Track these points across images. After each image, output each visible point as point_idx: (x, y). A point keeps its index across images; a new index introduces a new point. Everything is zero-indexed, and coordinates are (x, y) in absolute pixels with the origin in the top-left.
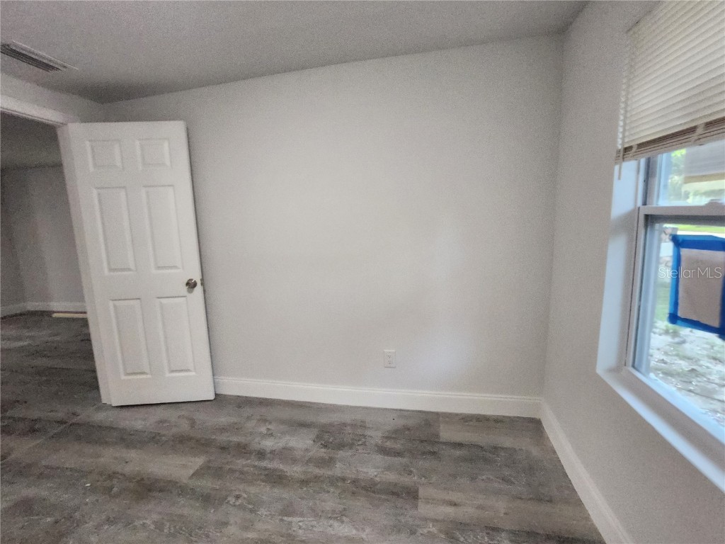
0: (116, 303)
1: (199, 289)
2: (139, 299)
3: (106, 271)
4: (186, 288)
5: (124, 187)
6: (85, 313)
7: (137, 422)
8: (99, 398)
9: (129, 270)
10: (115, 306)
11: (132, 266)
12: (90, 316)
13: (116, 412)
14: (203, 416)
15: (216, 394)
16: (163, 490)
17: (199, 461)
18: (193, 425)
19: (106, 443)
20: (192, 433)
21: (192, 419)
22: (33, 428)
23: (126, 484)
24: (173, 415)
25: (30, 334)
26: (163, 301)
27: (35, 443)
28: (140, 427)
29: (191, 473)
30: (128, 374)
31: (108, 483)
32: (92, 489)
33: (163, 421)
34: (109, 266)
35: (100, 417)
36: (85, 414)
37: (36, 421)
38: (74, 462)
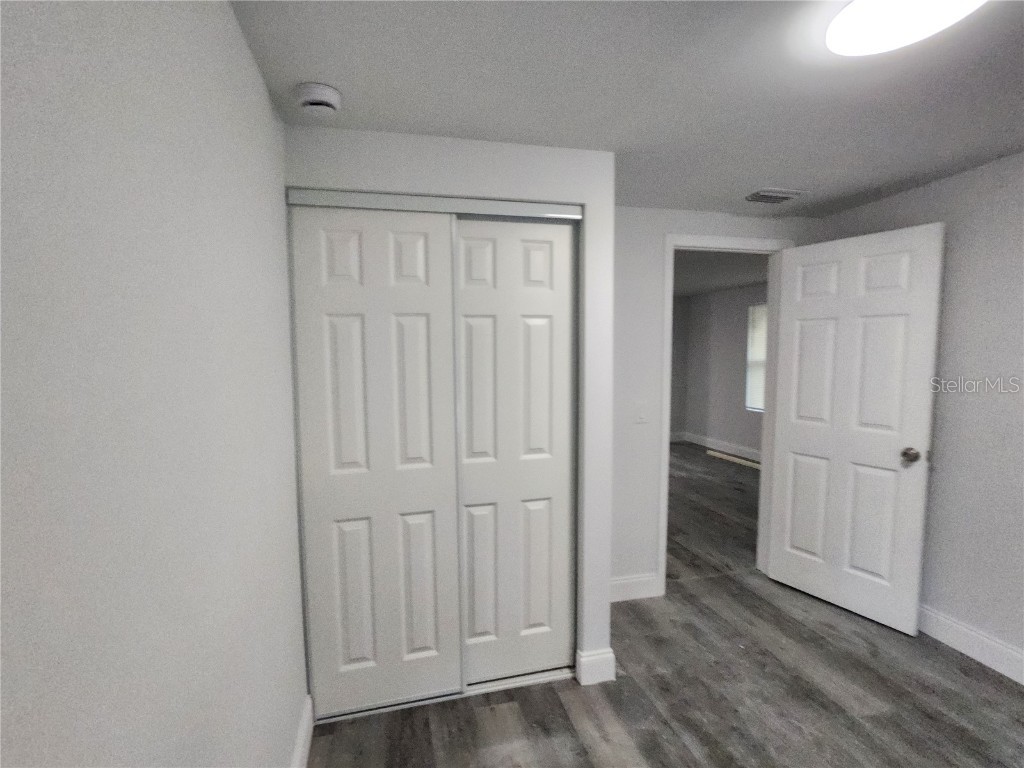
0: (799, 458)
1: (921, 466)
2: (827, 459)
3: (793, 415)
4: (900, 459)
5: (836, 319)
6: (758, 463)
7: (796, 609)
8: (754, 560)
9: (821, 420)
10: (796, 461)
11: (826, 415)
12: (763, 468)
13: (770, 584)
14: (892, 651)
15: (920, 632)
16: (824, 706)
17: (880, 706)
18: (875, 654)
19: (760, 616)
20: (874, 664)
21: (874, 645)
22: (695, 563)
23: (780, 672)
24: (846, 626)
25: (688, 466)
26: (861, 469)
27: (696, 577)
28: (800, 618)
29: (867, 712)
30: (794, 547)
31: (762, 658)
32: (746, 653)
33: (831, 627)
34: (798, 412)
35: (753, 582)
36: (738, 571)
37: (696, 557)
38: (726, 614)
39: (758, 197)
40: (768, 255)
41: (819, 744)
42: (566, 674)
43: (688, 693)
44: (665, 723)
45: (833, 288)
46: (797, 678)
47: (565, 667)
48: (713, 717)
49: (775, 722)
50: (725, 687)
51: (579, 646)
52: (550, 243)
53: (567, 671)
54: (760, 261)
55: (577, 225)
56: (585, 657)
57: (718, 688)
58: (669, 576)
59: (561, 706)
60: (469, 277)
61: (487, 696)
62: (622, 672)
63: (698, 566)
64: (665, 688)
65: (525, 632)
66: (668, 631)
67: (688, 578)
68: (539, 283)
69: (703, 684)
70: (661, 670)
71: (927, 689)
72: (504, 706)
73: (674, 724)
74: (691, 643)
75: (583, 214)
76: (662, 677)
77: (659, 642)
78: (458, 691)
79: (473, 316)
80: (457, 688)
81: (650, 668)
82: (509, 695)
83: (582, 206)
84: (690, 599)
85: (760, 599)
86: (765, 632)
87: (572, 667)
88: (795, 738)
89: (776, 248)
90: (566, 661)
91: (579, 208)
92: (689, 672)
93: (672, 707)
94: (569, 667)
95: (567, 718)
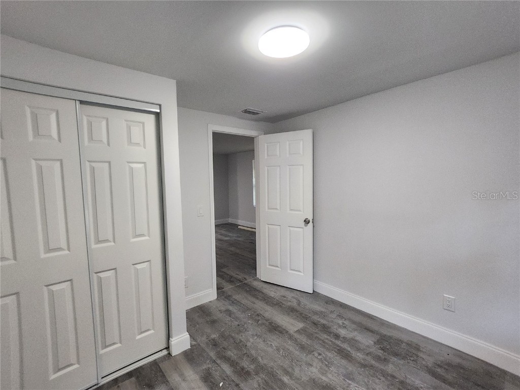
0: (270, 226)
1: (311, 224)
2: (279, 225)
3: (267, 208)
4: (304, 223)
5: (280, 166)
7: (271, 292)
10: (268, 228)
11: (278, 208)
12: (257, 231)
13: (262, 283)
14: (305, 301)
15: (313, 291)
16: (281, 332)
17: (300, 325)
18: (299, 304)
19: (257, 298)
20: (298, 308)
21: (299, 301)
22: (231, 280)
23: (265, 322)
24: (289, 295)
25: (230, 234)
26: (292, 229)
27: (231, 287)
28: (273, 296)
29: (296, 330)
30: (270, 265)
31: (257, 317)
32: (251, 317)
33: (284, 297)
34: (268, 207)
35: (255, 284)
36: (249, 280)
37: (232, 277)
38: (244, 301)
39: (246, 111)
40: (253, 138)
41: (278, 350)
42: (165, 352)
43: (225, 344)
44: (214, 362)
45: (278, 153)
46: (271, 323)
47: (164, 349)
48: (235, 352)
49: (262, 345)
50: (241, 336)
51: (170, 336)
52: (143, 123)
53: (165, 350)
54: (251, 140)
55: (158, 115)
56: (174, 341)
57: (239, 337)
58: (218, 289)
59: (161, 371)
60: (91, 138)
61: (116, 381)
62: (194, 343)
63: (233, 282)
64: (215, 344)
65: (138, 337)
66: (218, 315)
67: (228, 287)
68: (138, 144)
69: (232, 337)
70: (213, 336)
71: (315, 313)
72: (127, 382)
73: (219, 361)
74: (228, 318)
75: (160, 109)
76: (213, 340)
77: (213, 322)
78: (96, 383)
79: (94, 162)
80: (95, 382)
81: (208, 337)
82: (130, 375)
83: (160, 105)
84: (228, 297)
85: (258, 291)
86: (260, 305)
87: (168, 348)
88: (270, 349)
89: (257, 135)
90: (165, 346)
91: (158, 106)
92: (227, 334)
93: (218, 353)
94: (166, 348)
95: (164, 376)
